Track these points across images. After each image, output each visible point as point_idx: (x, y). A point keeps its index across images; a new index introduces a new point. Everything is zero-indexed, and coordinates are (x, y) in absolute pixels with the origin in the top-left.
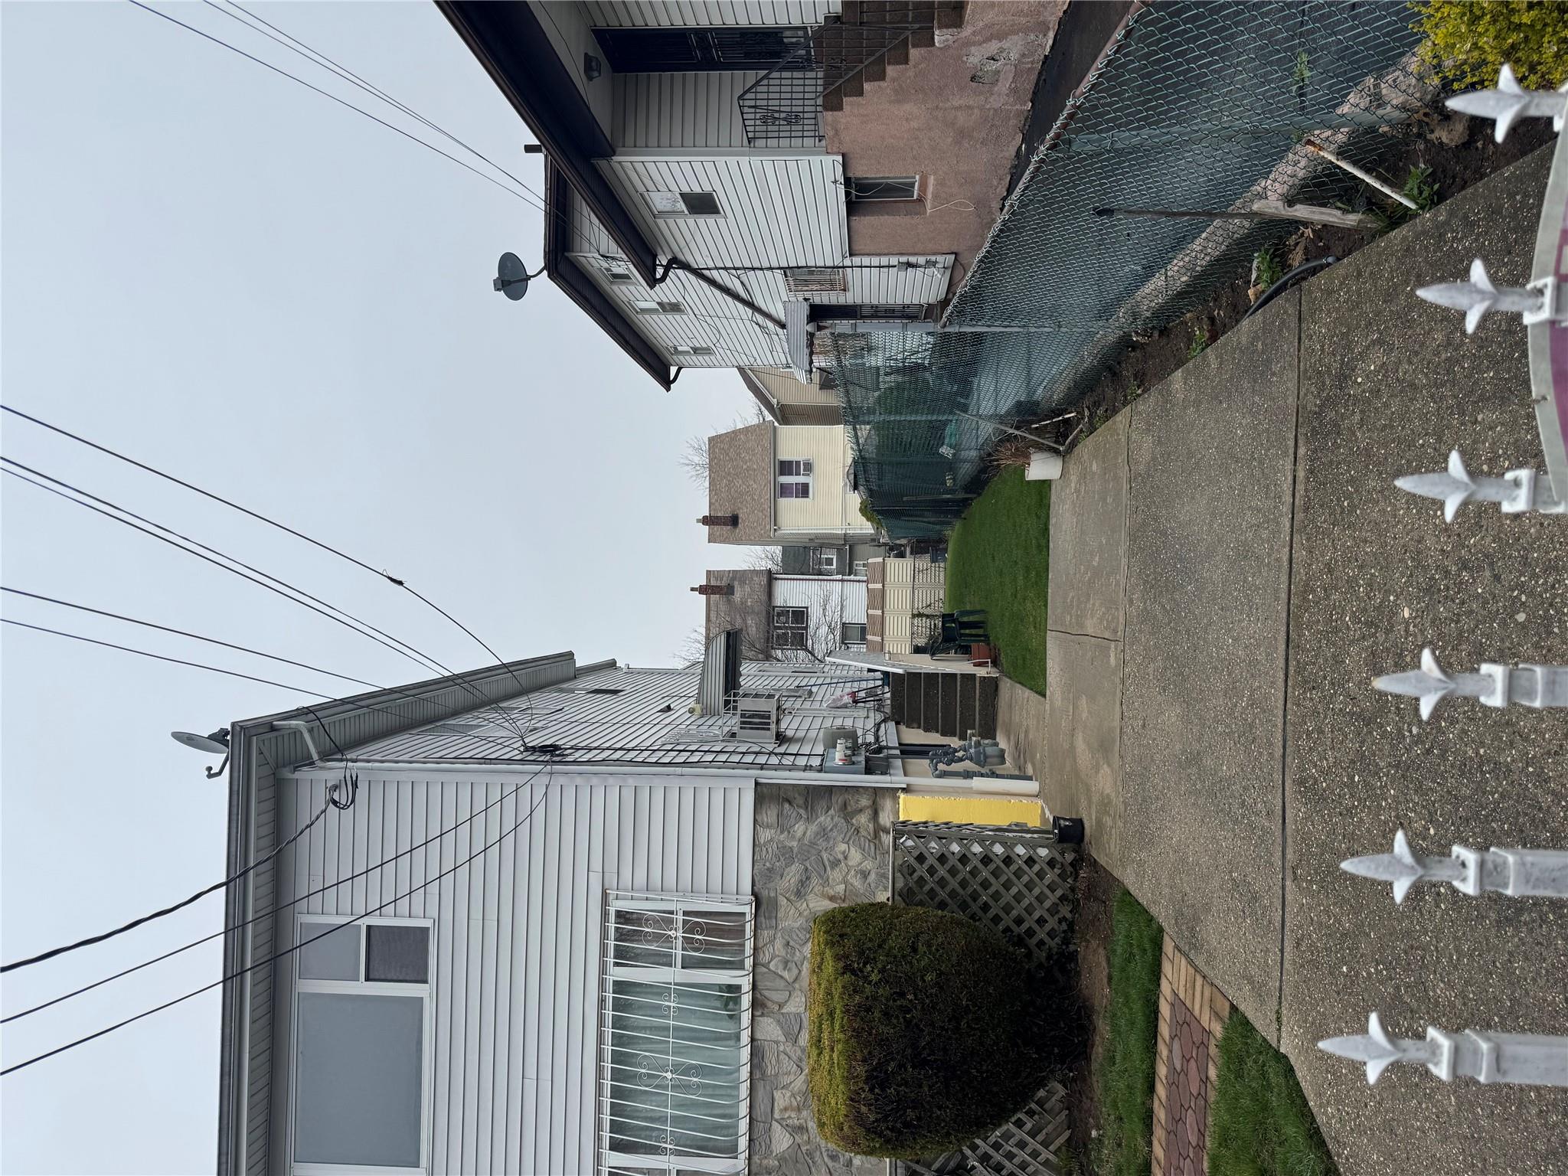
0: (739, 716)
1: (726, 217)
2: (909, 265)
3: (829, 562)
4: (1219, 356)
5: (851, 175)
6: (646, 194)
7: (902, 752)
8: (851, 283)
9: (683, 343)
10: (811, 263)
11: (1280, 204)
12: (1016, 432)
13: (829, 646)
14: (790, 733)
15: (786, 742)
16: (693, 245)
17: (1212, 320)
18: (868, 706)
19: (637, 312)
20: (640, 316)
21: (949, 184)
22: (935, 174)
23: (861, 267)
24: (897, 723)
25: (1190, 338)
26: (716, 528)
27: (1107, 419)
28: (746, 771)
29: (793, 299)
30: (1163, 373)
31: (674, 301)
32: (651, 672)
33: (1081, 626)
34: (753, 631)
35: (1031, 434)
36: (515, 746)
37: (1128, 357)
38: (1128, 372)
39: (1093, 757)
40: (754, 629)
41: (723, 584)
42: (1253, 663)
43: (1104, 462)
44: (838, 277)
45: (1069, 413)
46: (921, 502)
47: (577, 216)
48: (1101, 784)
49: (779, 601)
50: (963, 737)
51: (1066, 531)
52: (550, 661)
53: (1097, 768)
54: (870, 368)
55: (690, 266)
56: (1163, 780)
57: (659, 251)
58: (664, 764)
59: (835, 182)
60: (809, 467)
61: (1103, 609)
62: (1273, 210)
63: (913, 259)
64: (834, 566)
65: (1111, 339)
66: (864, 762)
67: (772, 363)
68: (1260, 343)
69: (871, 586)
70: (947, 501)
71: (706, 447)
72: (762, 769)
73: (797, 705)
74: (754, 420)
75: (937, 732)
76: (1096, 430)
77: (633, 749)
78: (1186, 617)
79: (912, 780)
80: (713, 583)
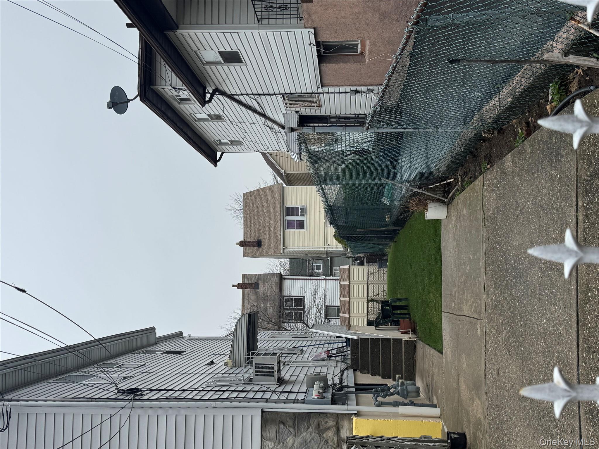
0: (254, 367)
1: (246, 65)
2: (357, 92)
3: (318, 268)
4: (531, 146)
5: (319, 40)
6: (198, 51)
7: (356, 390)
8: (323, 102)
9: (224, 138)
10: (299, 91)
11: (560, 55)
12: (419, 191)
13: (318, 320)
14: (287, 378)
15: (284, 384)
16: (227, 81)
17: (528, 124)
18: (337, 359)
19: (196, 120)
20: (197, 123)
21: (378, 45)
22: (370, 39)
23: (329, 93)
24: (355, 370)
25: (516, 135)
26: (248, 248)
27: (471, 182)
28: (256, 403)
29: (289, 112)
30: (501, 156)
31: (217, 113)
32: (205, 339)
33: (461, 309)
34: (270, 311)
35: (428, 191)
36: (112, 390)
37: (482, 146)
38: (482, 155)
39: (470, 394)
40: (271, 310)
41: (253, 282)
42: (558, 336)
43: (469, 209)
44: (315, 98)
45: (450, 179)
46: (368, 232)
47: (158, 65)
48: (475, 411)
49: (286, 293)
50: (394, 380)
51: (450, 251)
52: (140, 333)
53: (473, 401)
54: (338, 151)
55: (226, 93)
56: (510, 409)
57: (207, 84)
58: (205, 400)
59: (310, 44)
60: (304, 211)
61: (472, 300)
62: (556, 59)
63: (359, 89)
64: (321, 271)
65: (470, 135)
66: (330, 397)
67: (278, 149)
68: (554, 138)
69: (342, 283)
70: (384, 231)
71: (241, 200)
72: (267, 402)
73: (293, 359)
74: (270, 182)
75: (379, 376)
76: (465, 189)
77: (186, 390)
78: (519, 305)
79: (361, 408)
80: (246, 282)
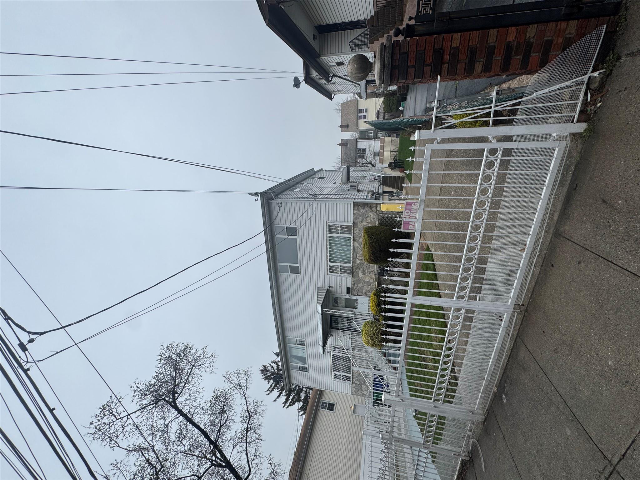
0: (350, 186)
3: (371, 133)
6: (327, 64)
7: (383, 193)
9: (335, 90)
14: (360, 189)
15: (360, 192)
16: (338, 72)
18: (377, 181)
24: (383, 185)
26: (343, 128)
28: (351, 199)
31: (333, 82)
32: (331, 171)
40: (352, 154)
41: (345, 142)
49: (358, 147)
50: (396, 190)
52: (310, 171)
55: (338, 76)
57: (330, 74)
58: (336, 198)
60: (366, 111)
66: (375, 197)
69: (381, 144)
72: (355, 199)
73: (362, 181)
75: (391, 188)
77: (329, 195)
79: (384, 201)
80: (343, 143)
